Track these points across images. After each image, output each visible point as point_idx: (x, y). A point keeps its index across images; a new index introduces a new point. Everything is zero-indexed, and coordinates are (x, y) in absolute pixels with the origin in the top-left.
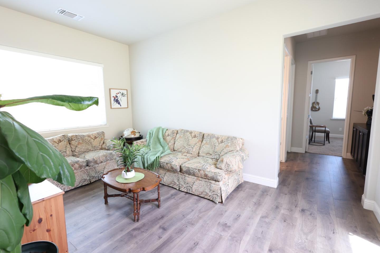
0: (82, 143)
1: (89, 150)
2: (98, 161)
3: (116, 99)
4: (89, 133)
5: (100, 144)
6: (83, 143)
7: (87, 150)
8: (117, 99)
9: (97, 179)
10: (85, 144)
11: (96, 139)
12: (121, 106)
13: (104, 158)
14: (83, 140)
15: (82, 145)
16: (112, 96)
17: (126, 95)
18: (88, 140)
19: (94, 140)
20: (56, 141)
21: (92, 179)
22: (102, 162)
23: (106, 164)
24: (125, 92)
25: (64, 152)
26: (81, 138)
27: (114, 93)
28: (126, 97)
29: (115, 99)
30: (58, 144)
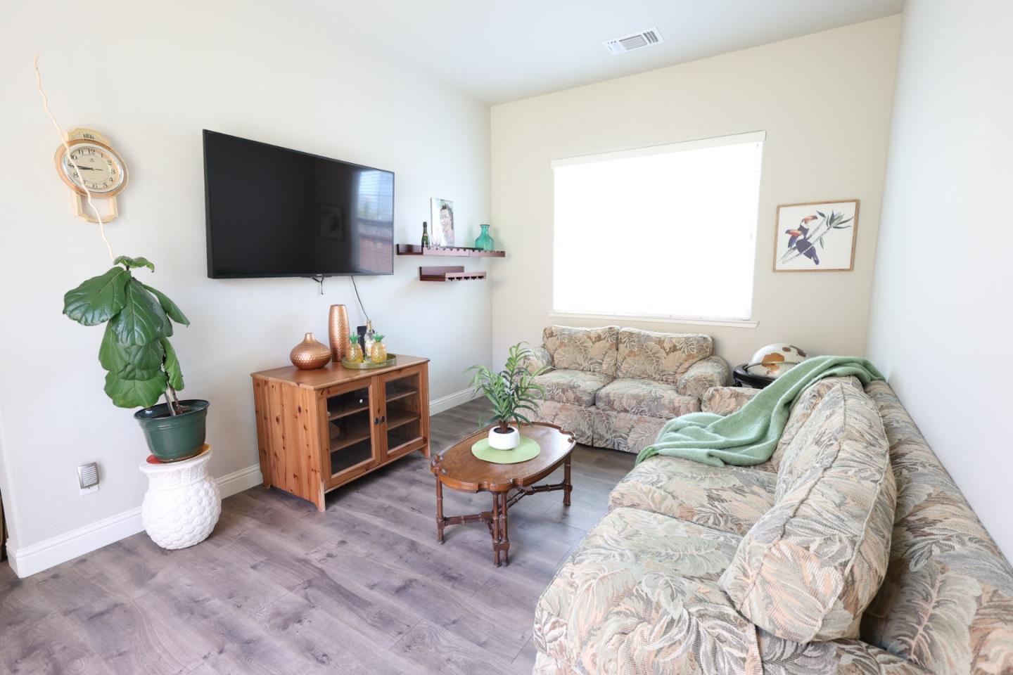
0: (638, 353)
1: (649, 375)
2: (615, 402)
3: (801, 237)
4: (664, 334)
5: (678, 367)
6: (639, 355)
7: (644, 374)
8: (805, 240)
9: (609, 447)
10: (643, 357)
11: (673, 352)
12: (817, 262)
13: (634, 402)
14: (641, 347)
15: (637, 358)
16: (782, 230)
17: (851, 223)
18: (653, 351)
19: (667, 354)
20: (593, 335)
21: (599, 440)
22: (626, 411)
23: (639, 420)
24: (847, 211)
25: (597, 362)
26: (639, 341)
27: (791, 220)
28: (851, 230)
29: (794, 237)
30: (594, 343)
